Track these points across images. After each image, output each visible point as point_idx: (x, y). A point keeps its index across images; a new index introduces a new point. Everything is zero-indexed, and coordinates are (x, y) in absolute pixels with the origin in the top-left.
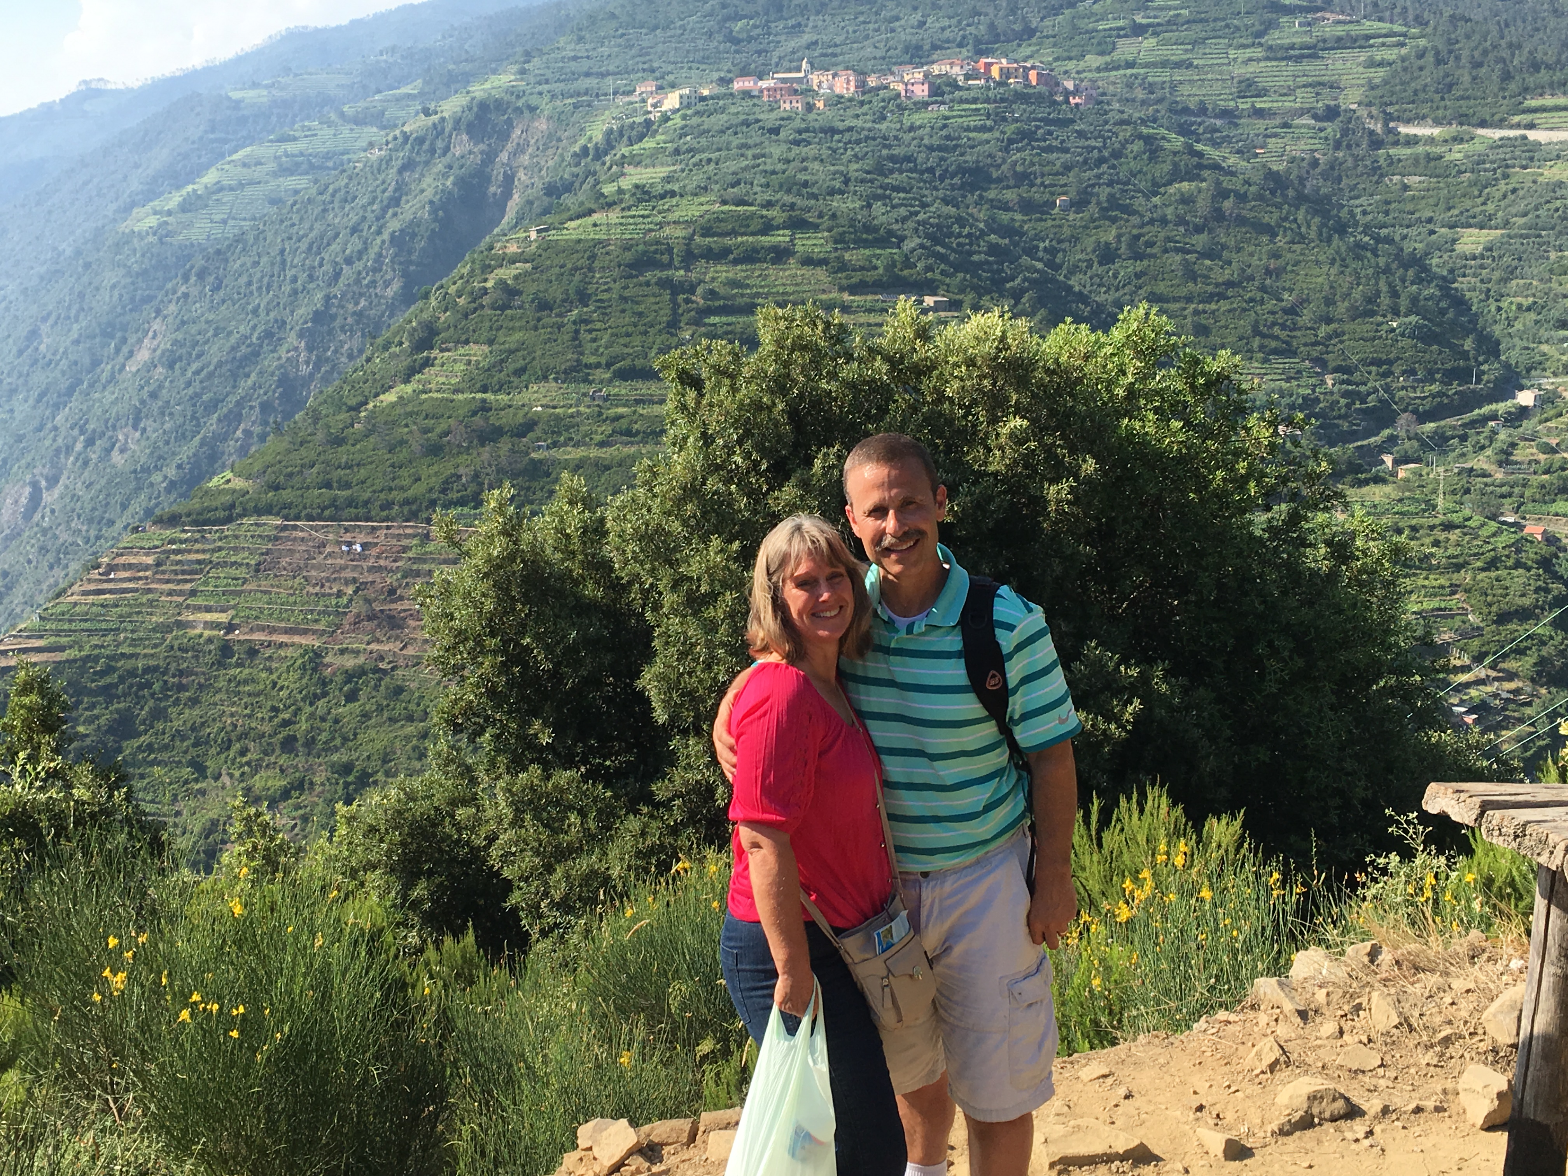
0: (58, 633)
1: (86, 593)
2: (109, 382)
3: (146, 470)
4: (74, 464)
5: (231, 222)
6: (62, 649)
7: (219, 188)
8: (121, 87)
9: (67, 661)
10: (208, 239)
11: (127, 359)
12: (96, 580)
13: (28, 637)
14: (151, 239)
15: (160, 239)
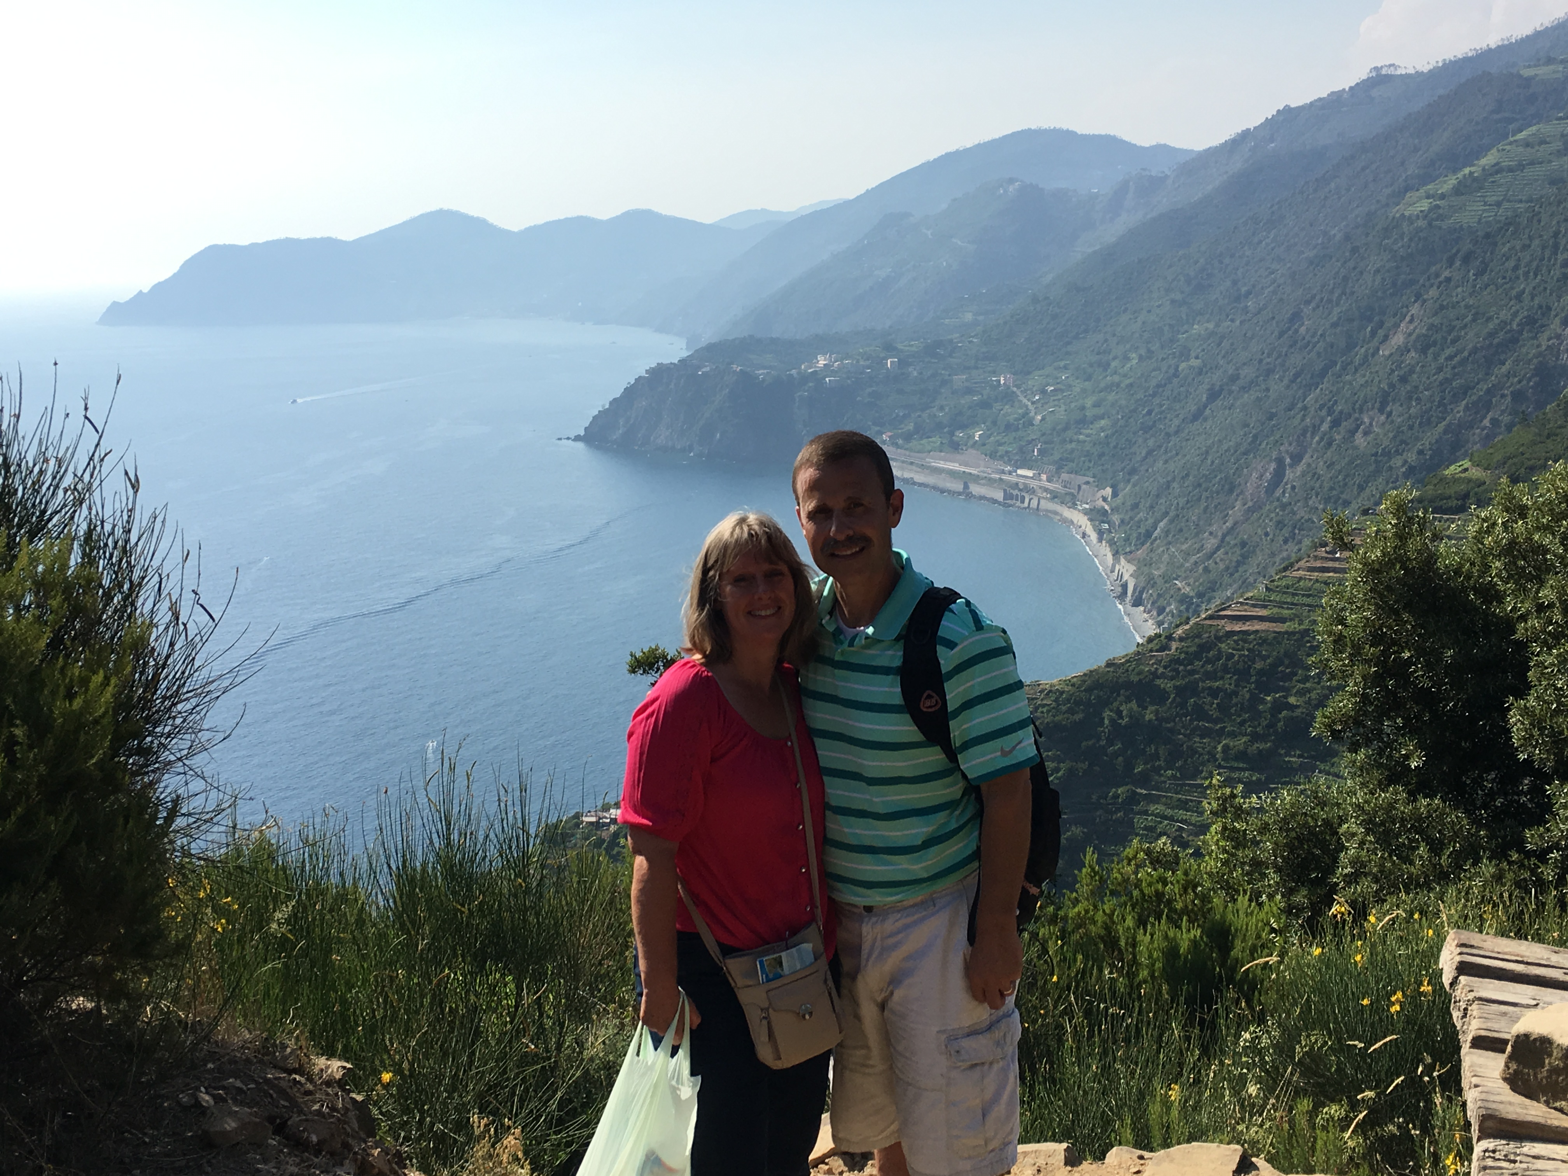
0: (1281, 605)
1: (1312, 569)
2: (1361, 365)
3: (1387, 454)
4: (1319, 443)
5: (1506, 205)
6: (1283, 620)
7: (1497, 169)
8: (1411, 71)
9: (1286, 632)
10: (1479, 222)
11: (1381, 343)
12: (1322, 558)
13: (1254, 606)
14: (1421, 223)
15: (1430, 224)
